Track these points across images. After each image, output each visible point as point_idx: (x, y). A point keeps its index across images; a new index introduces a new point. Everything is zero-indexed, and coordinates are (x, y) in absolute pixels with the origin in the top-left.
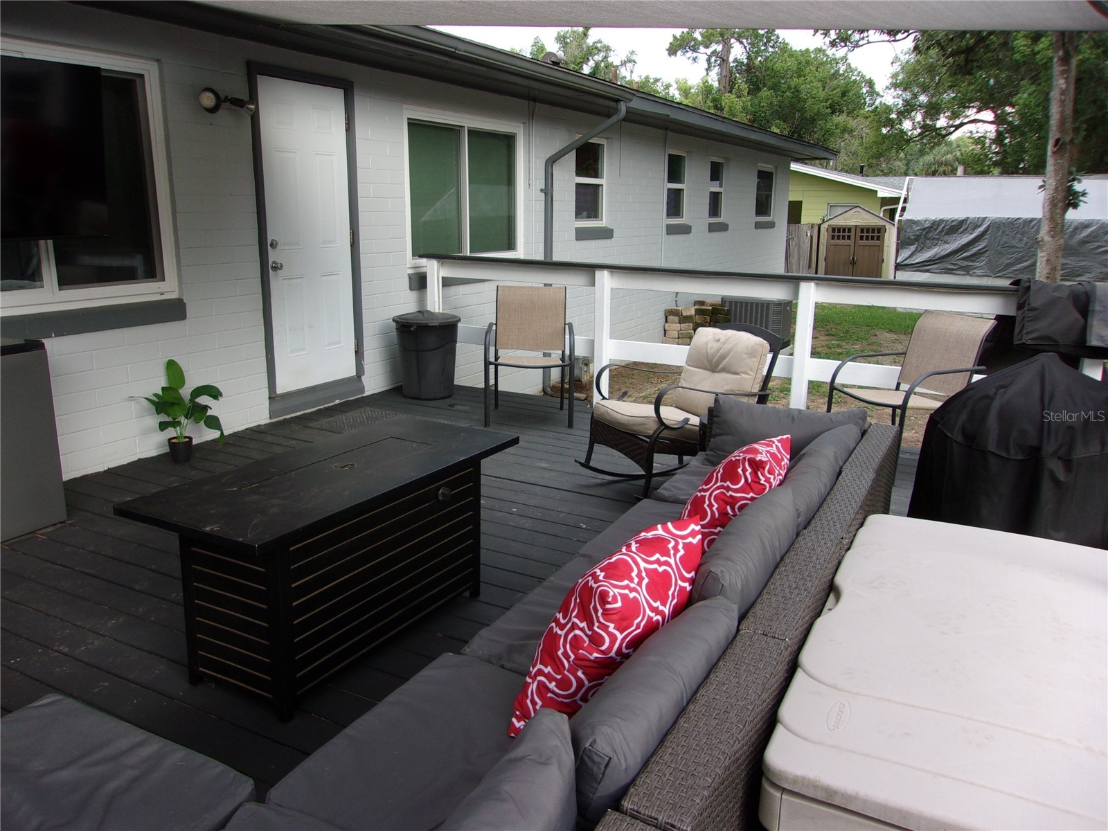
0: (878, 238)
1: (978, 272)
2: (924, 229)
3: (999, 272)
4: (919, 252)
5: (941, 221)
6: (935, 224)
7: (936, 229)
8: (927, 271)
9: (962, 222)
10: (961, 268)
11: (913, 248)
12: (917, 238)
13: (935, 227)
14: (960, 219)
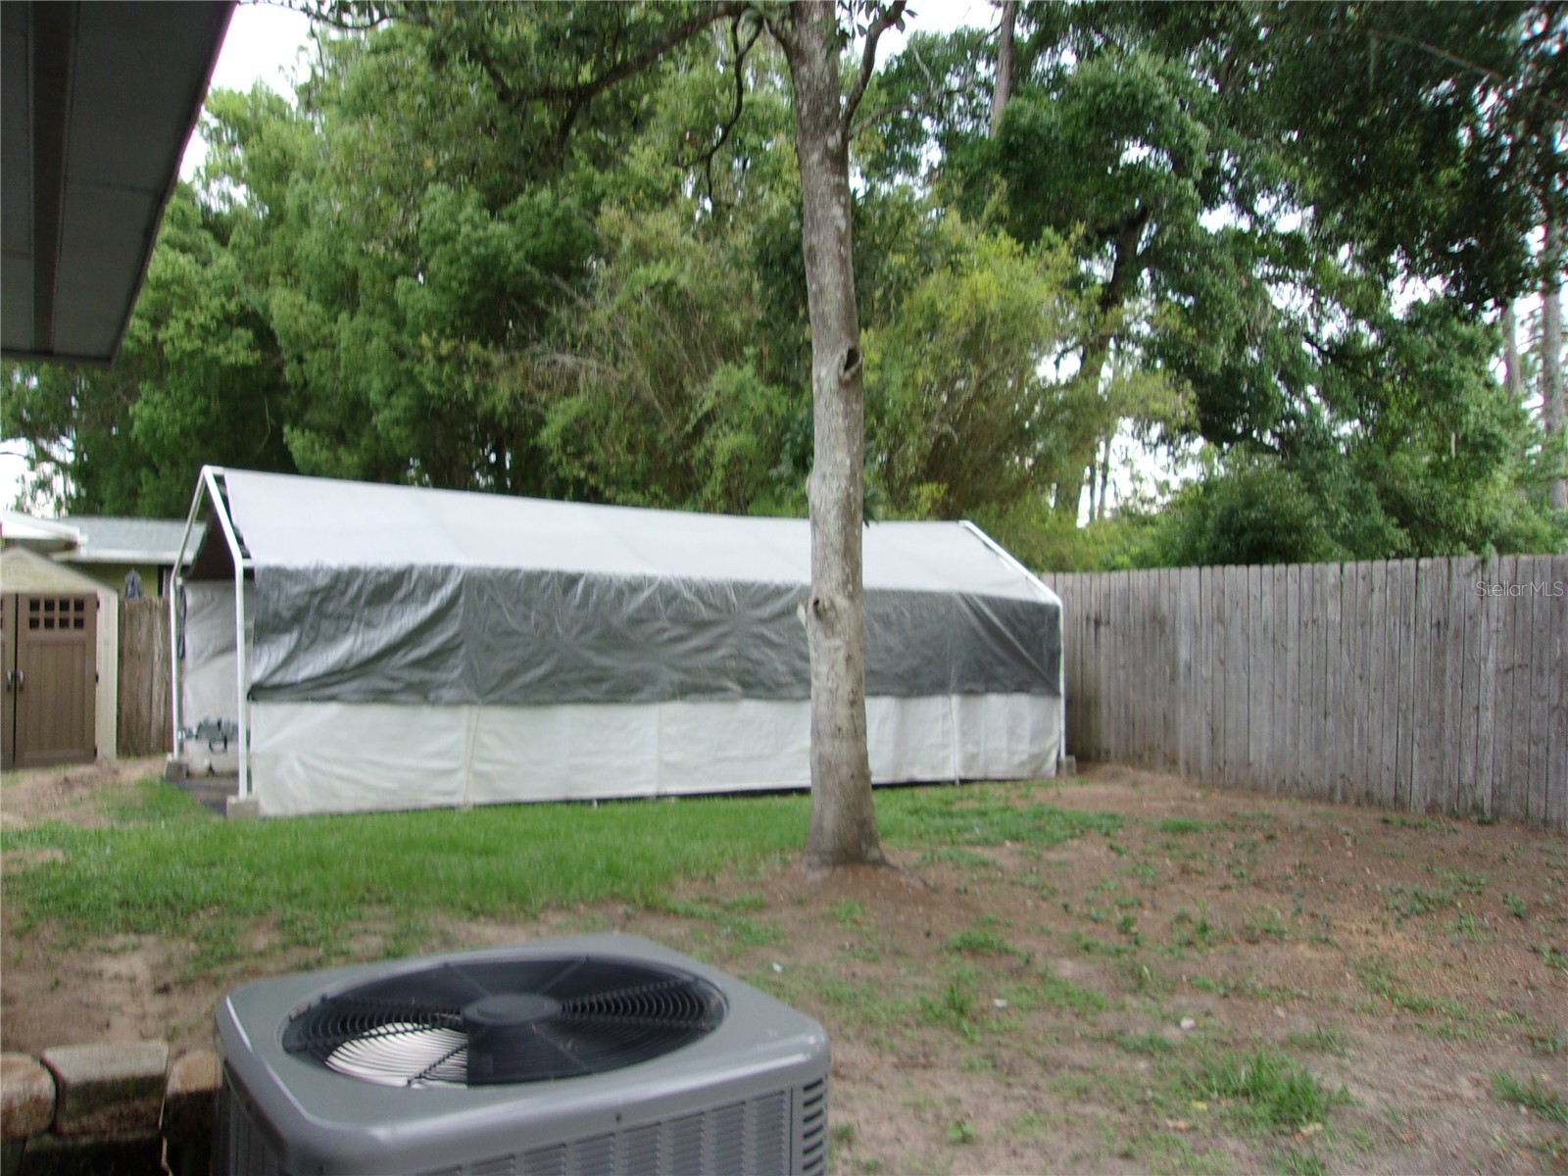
0: (79, 623)
1: (448, 694)
2: (314, 593)
3: (493, 690)
4: (307, 649)
5: (354, 573)
6: (341, 580)
7: (343, 593)
8: (332, 698)
9: (400, 577)
10: (410, 687)
11: (288, 641)
12: (298, 617)
13: (341, 586)
14: (396, 569)
